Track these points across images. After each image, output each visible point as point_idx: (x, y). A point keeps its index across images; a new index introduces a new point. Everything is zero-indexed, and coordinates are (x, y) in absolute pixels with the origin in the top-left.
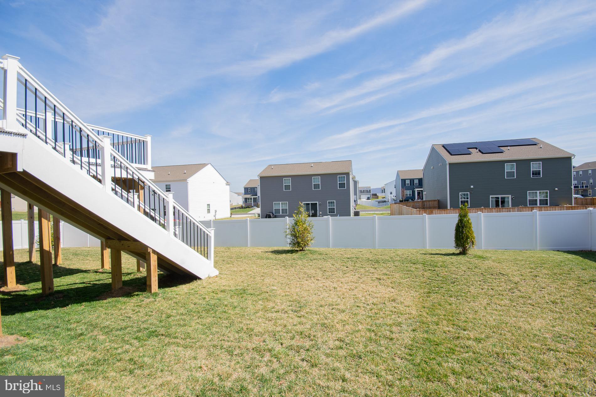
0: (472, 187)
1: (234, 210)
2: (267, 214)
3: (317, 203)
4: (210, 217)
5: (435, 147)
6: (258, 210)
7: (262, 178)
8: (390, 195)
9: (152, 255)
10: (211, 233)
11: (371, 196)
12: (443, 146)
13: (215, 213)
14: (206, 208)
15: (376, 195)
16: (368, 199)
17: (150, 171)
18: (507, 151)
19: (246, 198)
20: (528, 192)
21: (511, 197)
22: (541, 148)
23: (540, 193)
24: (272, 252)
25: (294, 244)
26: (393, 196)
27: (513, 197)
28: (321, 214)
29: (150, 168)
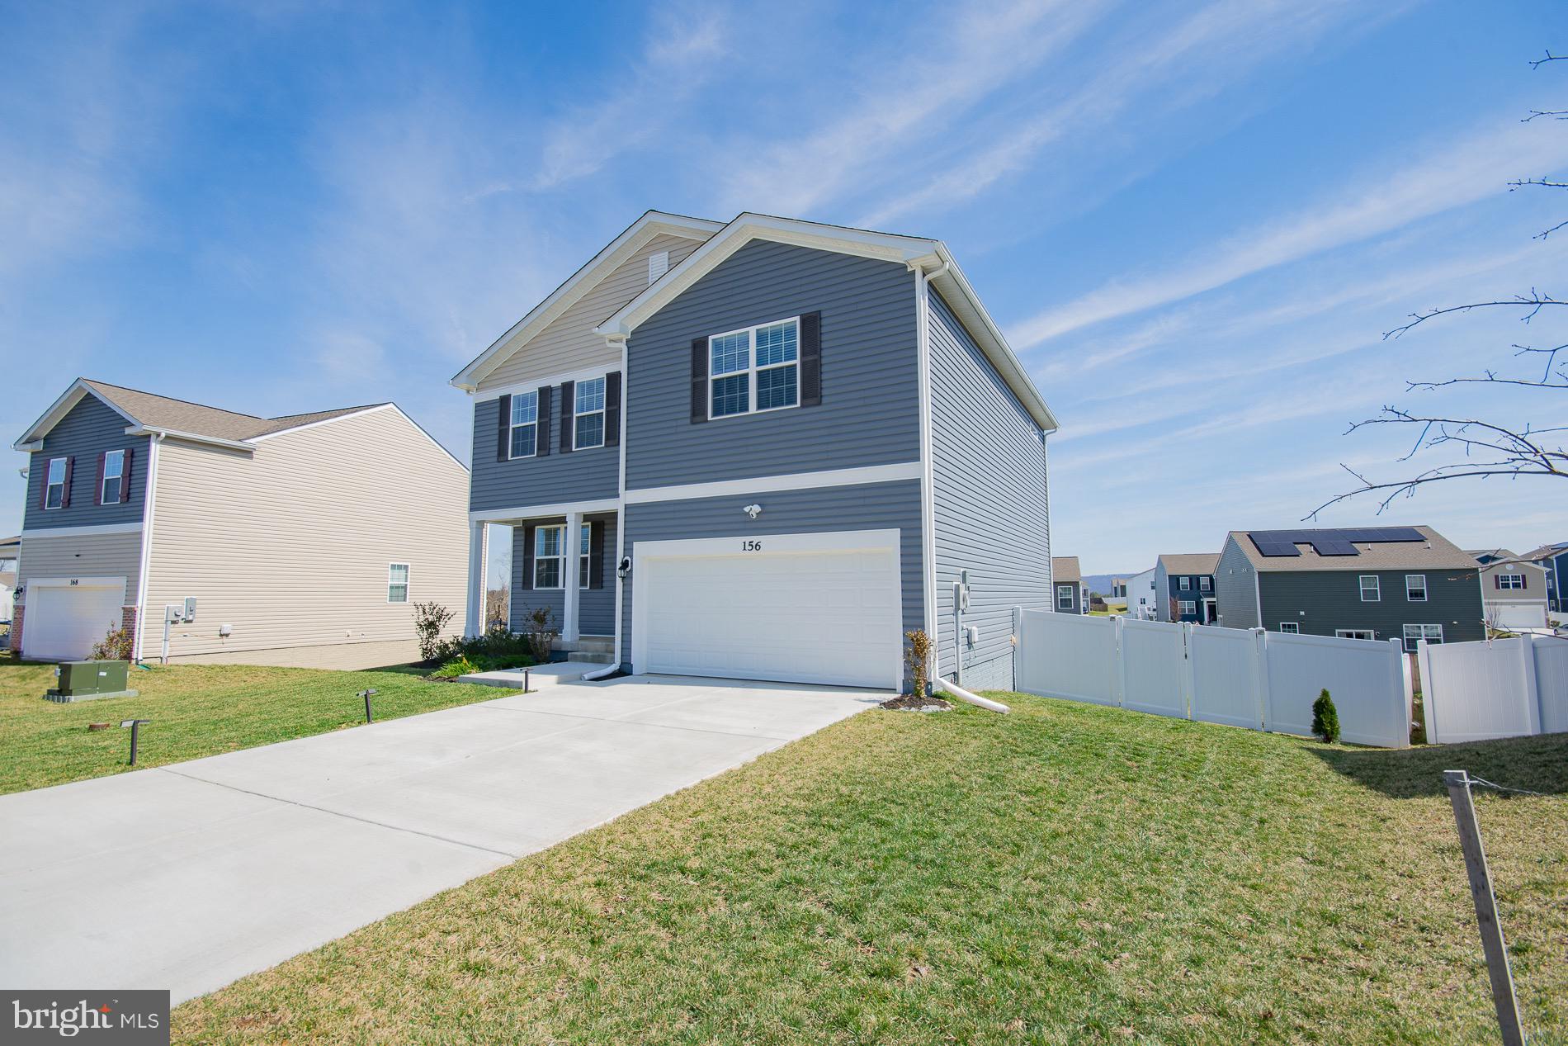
0: (1302, 613)
5: (1235, 537)
11: (1088, 603)
12: (1249, 536)
18: (1365, 552)
20: (1404, 622)
21: (1374, 632)
22: (1430, 547)
23: (1425, 627)
26: (1149, 609)
27: (1378, 634)
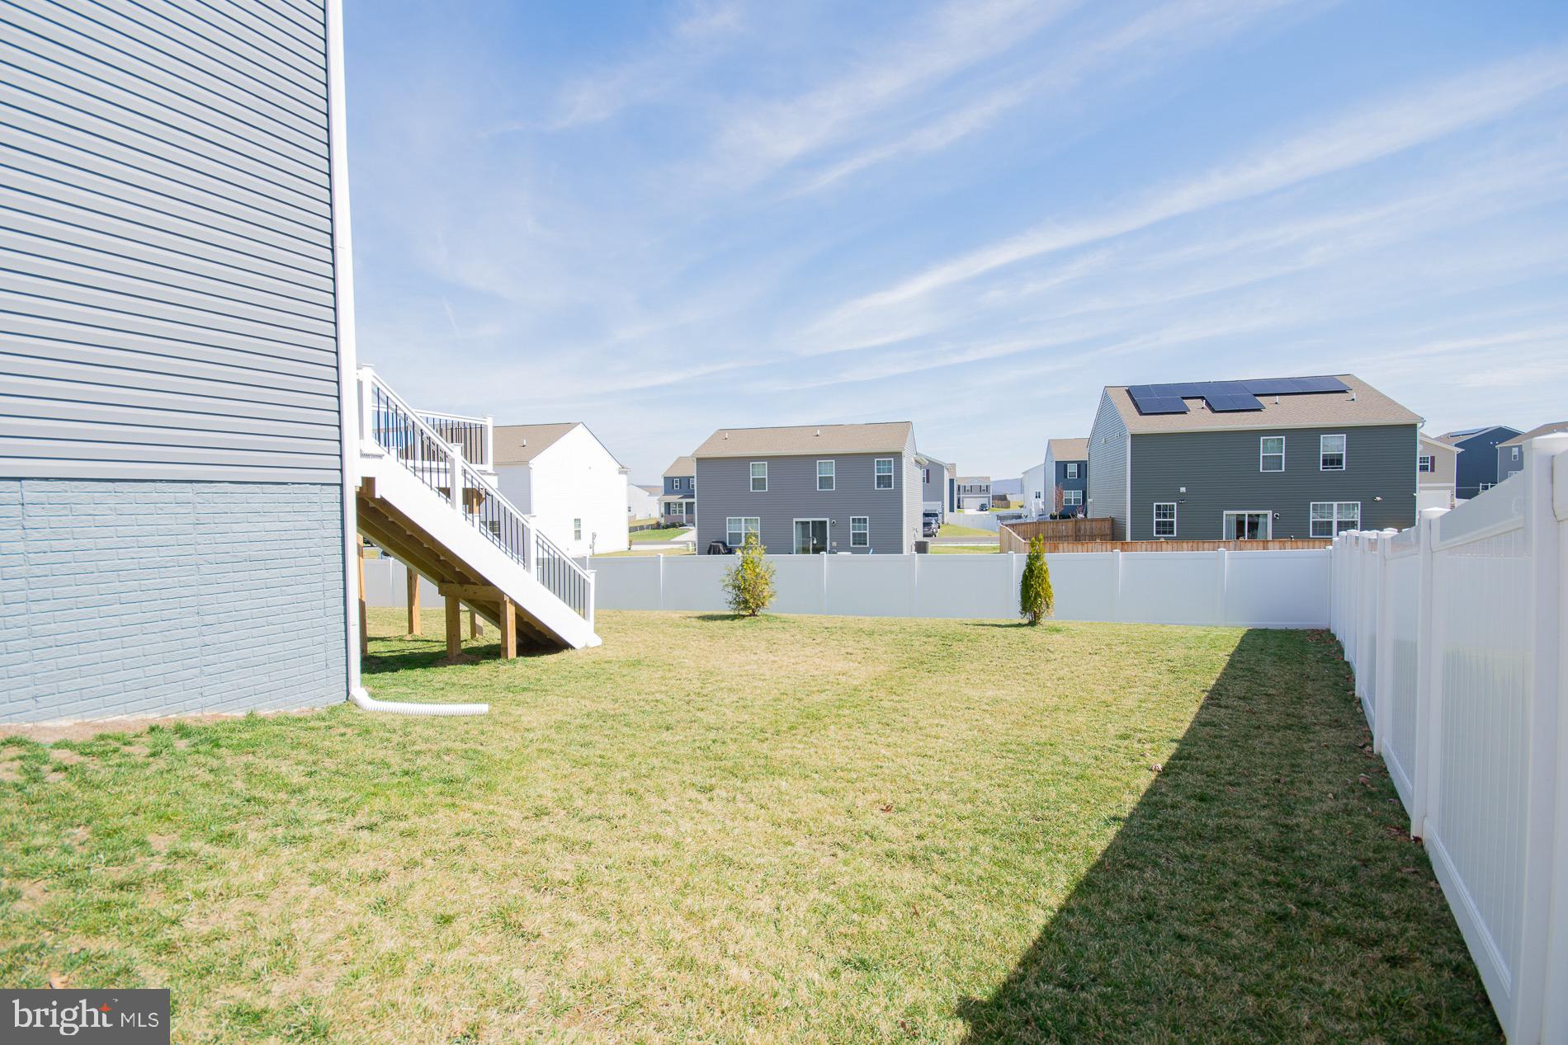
0: (1183, 490)
1: (639, 532)
2: (711, 546)
3: (826, 522)
4: (581, 549)
5: (1111, 392)
6: (691, 535)
7: (700, 461)
8: (1034, 500)
9: (509, 605)
10: (590, 576)
11: (989, 500)
12: (1128, 391)
13: (593, 539)
14: (572, 529)
15: (1003, 498)
16: (983, 508)
17: (490, 474)
18: (1271, 406)
19: (669, 504)
20: (1311, 503)
21: (1273, 514)
22: (1353, 400)
23: (1339, 506)
24: (699, 618)
25: (739, 603)
26: (1040, 504)
27: (1277, 516)
28: (834, 548)
29: (490, 470)
